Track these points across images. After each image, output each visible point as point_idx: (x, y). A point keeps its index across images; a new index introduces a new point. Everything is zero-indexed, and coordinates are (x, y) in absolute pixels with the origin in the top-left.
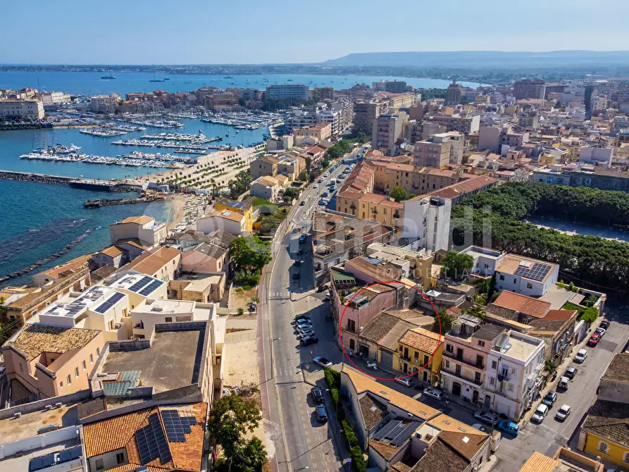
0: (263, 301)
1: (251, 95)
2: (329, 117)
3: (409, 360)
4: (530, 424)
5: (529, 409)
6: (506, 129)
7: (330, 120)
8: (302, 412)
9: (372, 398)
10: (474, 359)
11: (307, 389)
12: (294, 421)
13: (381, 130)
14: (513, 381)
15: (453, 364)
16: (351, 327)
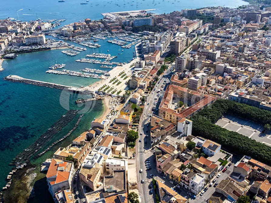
0: (137, 153)
1: (127, 24)
2: (159, 47)
3: (173, 177)
4: (199, 196)
5: (200, 192)
6: (226, 66)
7: (160, 48)
8: (147, 191)
9: (163, 189)
10: (187, 180)
11: (148, 184)
12: (145, 193)
13: (179, 63)
14: (195, 186)
15: (183, 181)
16: (160, 167)
